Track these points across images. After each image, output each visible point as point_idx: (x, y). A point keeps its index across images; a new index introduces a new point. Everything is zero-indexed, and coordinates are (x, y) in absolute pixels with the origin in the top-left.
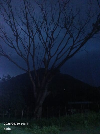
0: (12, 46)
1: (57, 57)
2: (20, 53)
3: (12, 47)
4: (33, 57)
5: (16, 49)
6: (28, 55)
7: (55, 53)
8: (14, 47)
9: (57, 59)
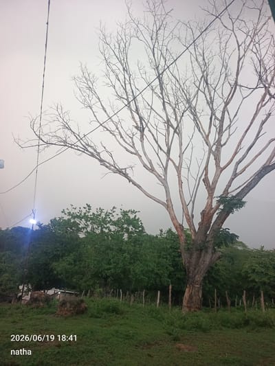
0: (133, 150)
1: (236, 169)
2: (149, 166)
3: (132, 153)
4: (178, 169)
5: (140, 157)
6: (166, 169)
7: (232, 160)
8: (137, 154)
9: (235, 175)
